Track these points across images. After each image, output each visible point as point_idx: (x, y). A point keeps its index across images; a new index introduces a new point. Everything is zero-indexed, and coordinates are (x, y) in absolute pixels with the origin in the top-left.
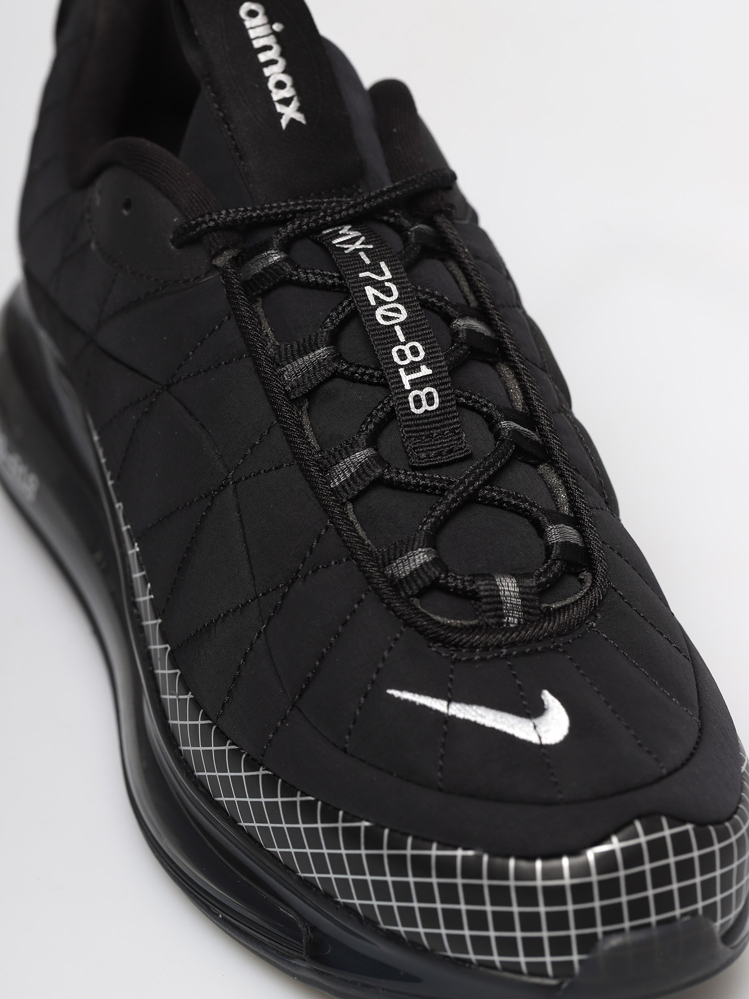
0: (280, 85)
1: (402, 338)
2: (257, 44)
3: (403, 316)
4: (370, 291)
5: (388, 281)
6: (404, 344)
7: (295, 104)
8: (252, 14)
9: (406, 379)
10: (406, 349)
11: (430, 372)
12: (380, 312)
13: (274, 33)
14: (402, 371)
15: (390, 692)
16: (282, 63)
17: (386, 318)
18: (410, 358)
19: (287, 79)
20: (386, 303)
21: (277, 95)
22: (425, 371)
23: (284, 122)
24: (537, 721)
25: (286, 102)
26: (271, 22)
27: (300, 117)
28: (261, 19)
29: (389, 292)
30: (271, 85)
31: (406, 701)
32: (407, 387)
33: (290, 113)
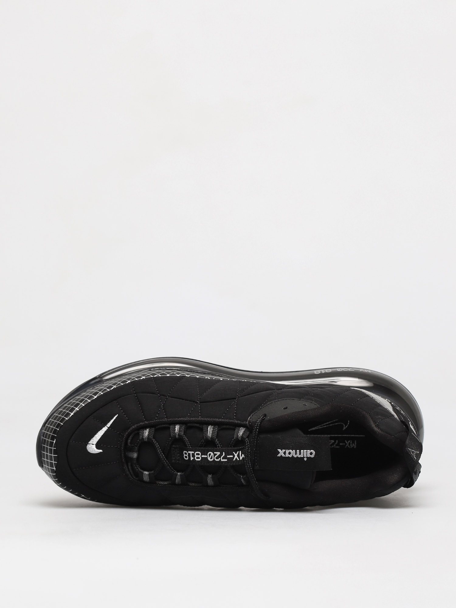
0: (290, 453)
1: (202, 456)
2: (302, 451)
3: (209, 459)
4: (218, 453)
5: (220, 459)
6: (201, 456)
7: (283, 455)
8: (311, 454)
9: (191, 453)
10: (199, 456)
11: (191, 460)
12: (212, 454)
13: (304, 457)
14: (193, 452)
15: (117, 415)
16: (295, 456)
17: (210, 454)
18: (196, 456)
19: (290, 456)
20: (214, 456)
21: (287, 452)
22: (192, 458)
23: (279, 450)
24: (95, 445)
25: (285, 453)
26: (307, 457)
27: (279, 455)
28: (309, 456)
29: (217, 458)
30: (291, 451)
31: (113, 418)
32: (189, 452)
33: (281, 453)
